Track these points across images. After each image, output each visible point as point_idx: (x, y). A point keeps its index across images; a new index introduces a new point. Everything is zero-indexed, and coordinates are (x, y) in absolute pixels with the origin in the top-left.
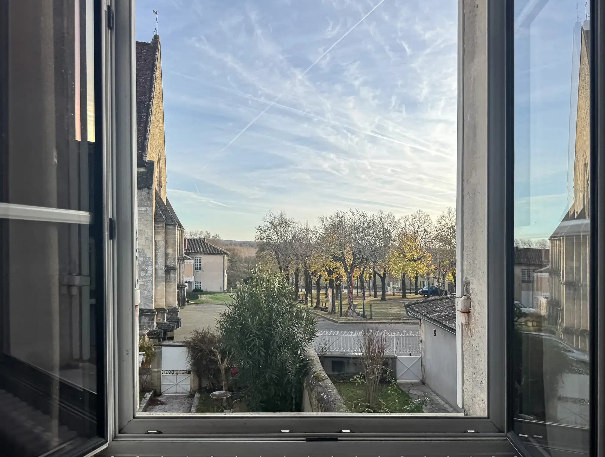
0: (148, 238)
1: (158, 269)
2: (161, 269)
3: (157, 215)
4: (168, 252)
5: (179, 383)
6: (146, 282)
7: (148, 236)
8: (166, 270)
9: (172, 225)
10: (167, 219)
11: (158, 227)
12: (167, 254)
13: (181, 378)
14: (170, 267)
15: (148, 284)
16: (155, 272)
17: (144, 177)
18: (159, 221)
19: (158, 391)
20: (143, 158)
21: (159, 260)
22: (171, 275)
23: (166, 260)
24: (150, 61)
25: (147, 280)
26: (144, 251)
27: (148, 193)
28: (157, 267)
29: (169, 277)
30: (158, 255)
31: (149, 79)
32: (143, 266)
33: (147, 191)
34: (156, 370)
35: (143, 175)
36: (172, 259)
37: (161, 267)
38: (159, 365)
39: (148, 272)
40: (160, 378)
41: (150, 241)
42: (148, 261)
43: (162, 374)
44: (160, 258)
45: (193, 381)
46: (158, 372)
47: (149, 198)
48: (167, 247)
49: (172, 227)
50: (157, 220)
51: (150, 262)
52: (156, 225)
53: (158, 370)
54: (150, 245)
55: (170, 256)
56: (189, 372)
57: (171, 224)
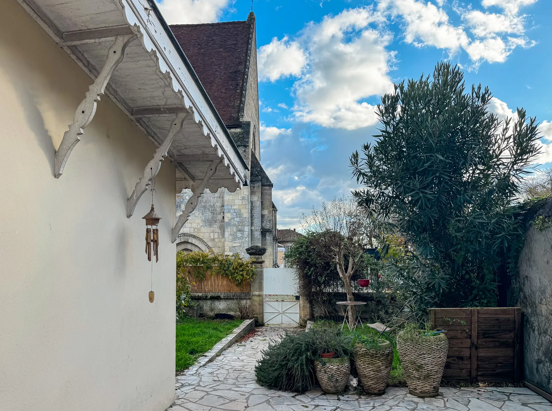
0: (244, 197)
1: (254, 231)
2: (257, 230)
3: (253, 174)
4: (264, 213)
5: (285, 312)
6: (242, 243)
7: (244, 195)
8: (261, 232)
9: (268, 185)
10: (263, 180)
11: (254, 187)
12: (263, 216)
13: (287, 305)
14: (266, 230)
15: (245, 245)
16: (251, 234)
17: (240, 136)
18: (255, 181)
19: (260, 320)
20: (239, 119)
21: (255, 221)
22: (267, 238)
23: (262, 222)
24: (246, 36)
25: (243, 240)
26: (240, 211)
27: (245, 151)
28: (253, 228)
29: (265, 239)
30: (254, 216)
31: (245, 51)
32: (240, 227)
33: (244, 150)
34: (257, 293)
35: (240, 134)
36: (268, 221)
37: (257, 228)
38: (261, 288)
39: (245, 232)
40: (261, 304)
41: (246, 200)
42: (244, 222)
43: (264, 300)
44: (256, 219)
45: (302, 308)
46: (259, 296)
47: (245, 156)
48: (263, 208)
49: (267, 188)
50: (253, 180)
51: (246, 223)
52: (252, 185)
53: (260, 293)
54: (246, 205)
55: (266, 218)
56: (297, 298)
57: (266, 184)
